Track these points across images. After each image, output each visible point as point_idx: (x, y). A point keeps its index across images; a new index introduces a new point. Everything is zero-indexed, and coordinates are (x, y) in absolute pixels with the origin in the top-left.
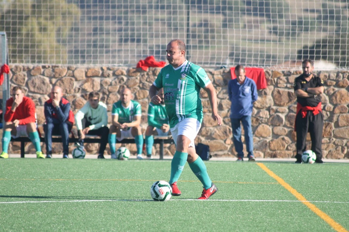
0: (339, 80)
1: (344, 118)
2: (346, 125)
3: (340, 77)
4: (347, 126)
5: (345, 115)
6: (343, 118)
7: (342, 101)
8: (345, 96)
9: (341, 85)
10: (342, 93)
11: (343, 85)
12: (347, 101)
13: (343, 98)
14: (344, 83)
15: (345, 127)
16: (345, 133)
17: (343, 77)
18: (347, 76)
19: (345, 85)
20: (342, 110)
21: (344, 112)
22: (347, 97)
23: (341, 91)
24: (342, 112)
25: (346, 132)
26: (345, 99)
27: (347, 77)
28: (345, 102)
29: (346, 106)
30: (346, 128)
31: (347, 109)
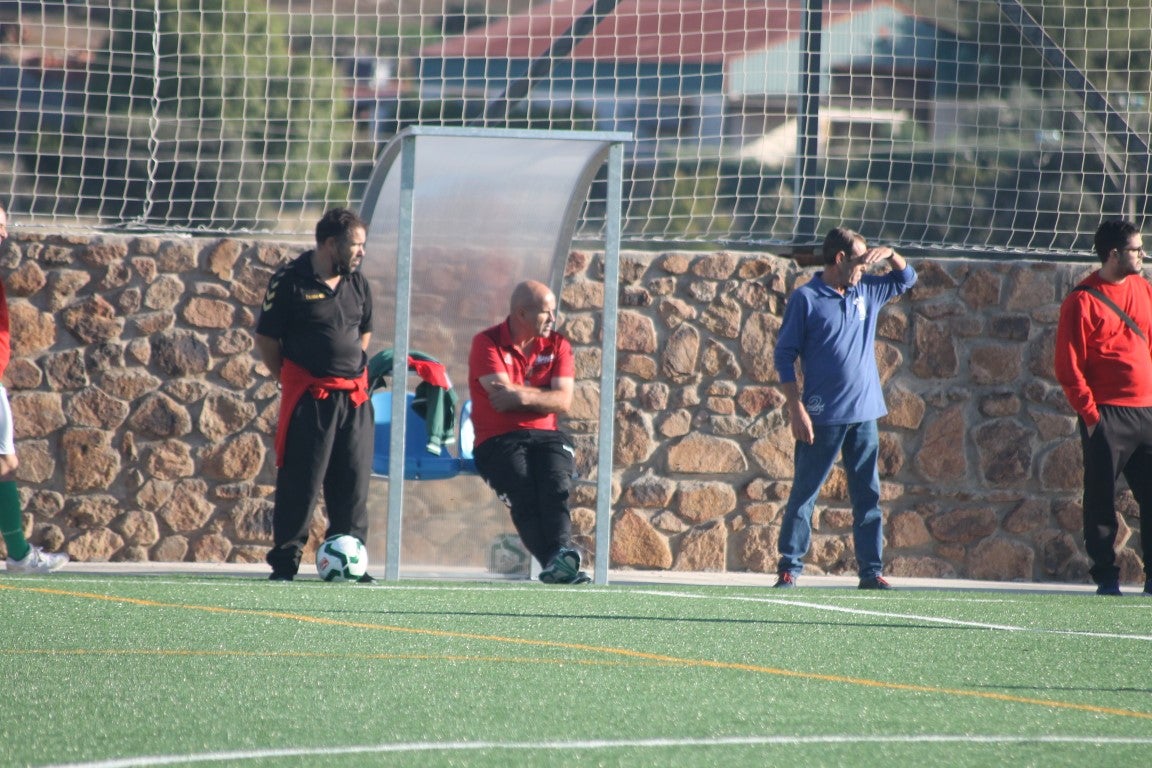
0: (11, 266)
1: (27, 406)
2: (33, 433)
3: (15, 255)
4: (35, 438)
5: (29, 395)
6: (23, 408)
7: (18, 344)
8: (31, 327)
9: (16, 286)
10: (21, 314)
11: (24, 284)
12: (37, 344)
13: (24, 335)
14: (26, 278)
15: (30, 442)
16: (27, 462)
17: (25, 257)
18: (38, 251)
19: (32, 285)
20: (22, 378)
21: (27, 384)
22: (38, 329)
23: (17, 308)
24: (20, 384)
25: (31, 459)
26: (29, 339)
27: (37, 257)
28: (32, 347)
29: (31, 362)
30: (33, 445)
31: (37, 375)
